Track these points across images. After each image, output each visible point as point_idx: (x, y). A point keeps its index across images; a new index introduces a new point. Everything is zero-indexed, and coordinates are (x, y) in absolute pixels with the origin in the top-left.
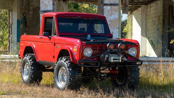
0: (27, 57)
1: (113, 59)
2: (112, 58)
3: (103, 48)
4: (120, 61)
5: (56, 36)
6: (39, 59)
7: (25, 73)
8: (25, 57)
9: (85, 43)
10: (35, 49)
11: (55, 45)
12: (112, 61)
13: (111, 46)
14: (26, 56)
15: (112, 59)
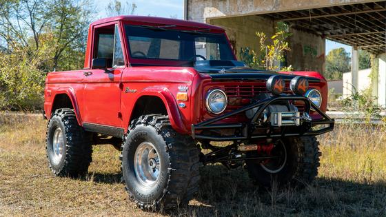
0: (57, 115)
1: (283, 119)
2: (280, 115)
3: (251, 90)
4: (298, 122)
5: (124, 67)
6: (86, 121)
7: (55, 149)
8: (55, 116)
9: (209, 78)
10: (75, 97)
11: (121, 86)
12: (280, 123)
13: (278, 84)
14: (56, 113)
15: (280, 118)
